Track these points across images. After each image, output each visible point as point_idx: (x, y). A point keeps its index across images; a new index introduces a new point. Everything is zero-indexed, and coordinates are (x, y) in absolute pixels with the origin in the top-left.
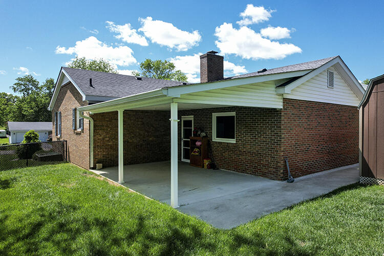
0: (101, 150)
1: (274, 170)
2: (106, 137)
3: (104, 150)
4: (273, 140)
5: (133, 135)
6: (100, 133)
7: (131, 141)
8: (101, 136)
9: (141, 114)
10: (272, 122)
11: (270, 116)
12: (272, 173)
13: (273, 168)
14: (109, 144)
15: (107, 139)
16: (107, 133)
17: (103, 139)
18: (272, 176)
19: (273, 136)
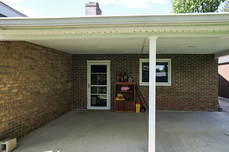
0: (7, 112)
1: (212, 104)
2: (13, 88)
3: (12, 112)
4: (211, 81)
5: (44, 83)
6: (4, 80)
7: (43, 92)
8: (5, 85)
9: (51, 53)
10: (210, 68)
11: (208, 63)
12: (210, 106)
13: (211, 103)
14: (18, 99)
15: (15, 91)
16: (15, 80)
17: (10, 91)
18: (210, 109)
19: (211, 78)
